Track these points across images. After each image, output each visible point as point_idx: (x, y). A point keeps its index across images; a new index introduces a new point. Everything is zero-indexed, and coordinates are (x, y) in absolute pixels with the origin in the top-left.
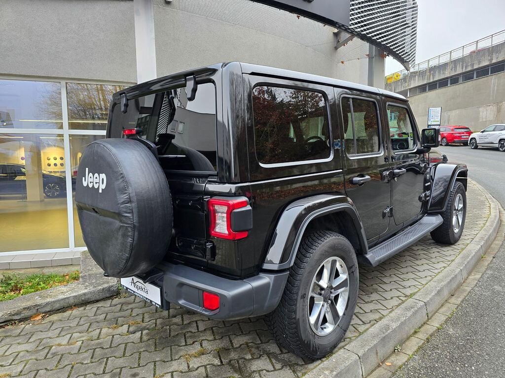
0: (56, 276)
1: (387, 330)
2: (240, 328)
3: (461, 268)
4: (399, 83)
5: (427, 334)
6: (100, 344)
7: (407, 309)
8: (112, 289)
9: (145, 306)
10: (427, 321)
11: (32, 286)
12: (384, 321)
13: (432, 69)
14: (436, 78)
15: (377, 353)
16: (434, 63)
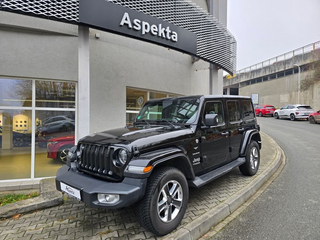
0: (22, 196)
1: (206, 218)
2: (130, 219)
3: (252, 187)
4: (234, 79)
5: (228, 221)
6: (54, 229)
7: (219, 208)
8: (60, 200)
9: (78, 209)
10: (230, 215)
11: (7, 201)
12: (206, 214)
13: (253, 72)
14: (255, 77)
15: (200, 230)
16: (254, 68)
